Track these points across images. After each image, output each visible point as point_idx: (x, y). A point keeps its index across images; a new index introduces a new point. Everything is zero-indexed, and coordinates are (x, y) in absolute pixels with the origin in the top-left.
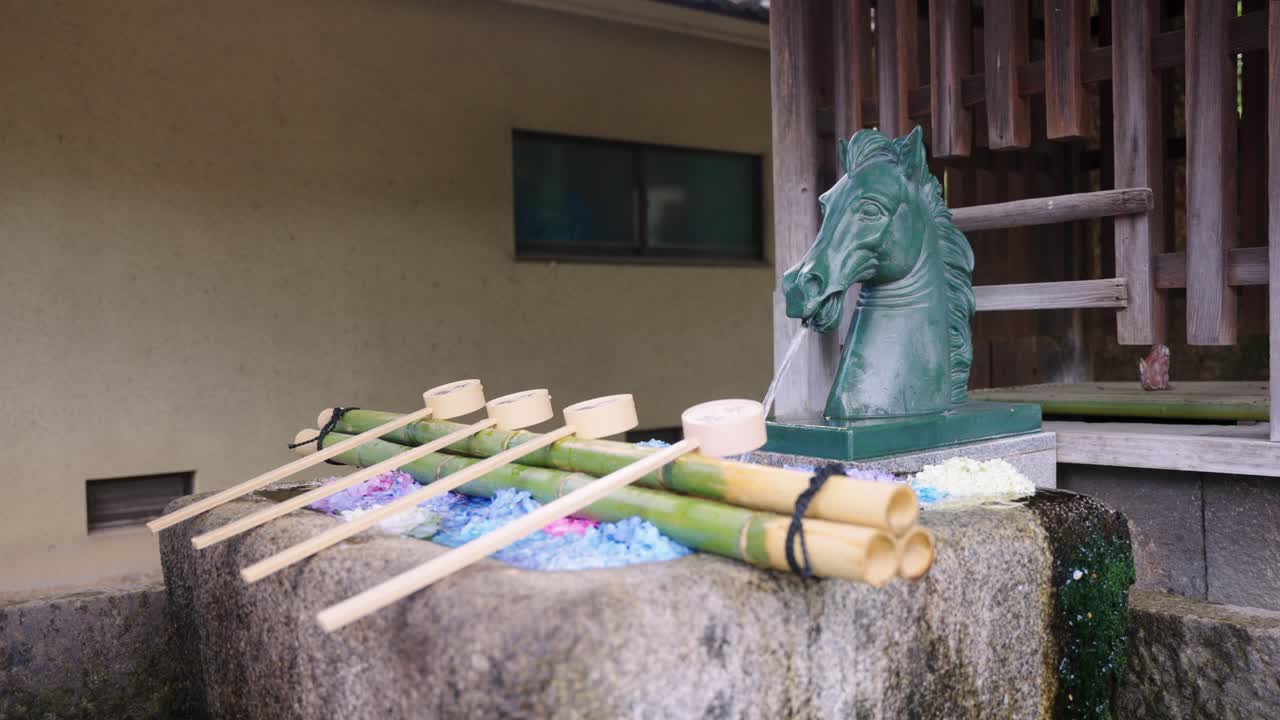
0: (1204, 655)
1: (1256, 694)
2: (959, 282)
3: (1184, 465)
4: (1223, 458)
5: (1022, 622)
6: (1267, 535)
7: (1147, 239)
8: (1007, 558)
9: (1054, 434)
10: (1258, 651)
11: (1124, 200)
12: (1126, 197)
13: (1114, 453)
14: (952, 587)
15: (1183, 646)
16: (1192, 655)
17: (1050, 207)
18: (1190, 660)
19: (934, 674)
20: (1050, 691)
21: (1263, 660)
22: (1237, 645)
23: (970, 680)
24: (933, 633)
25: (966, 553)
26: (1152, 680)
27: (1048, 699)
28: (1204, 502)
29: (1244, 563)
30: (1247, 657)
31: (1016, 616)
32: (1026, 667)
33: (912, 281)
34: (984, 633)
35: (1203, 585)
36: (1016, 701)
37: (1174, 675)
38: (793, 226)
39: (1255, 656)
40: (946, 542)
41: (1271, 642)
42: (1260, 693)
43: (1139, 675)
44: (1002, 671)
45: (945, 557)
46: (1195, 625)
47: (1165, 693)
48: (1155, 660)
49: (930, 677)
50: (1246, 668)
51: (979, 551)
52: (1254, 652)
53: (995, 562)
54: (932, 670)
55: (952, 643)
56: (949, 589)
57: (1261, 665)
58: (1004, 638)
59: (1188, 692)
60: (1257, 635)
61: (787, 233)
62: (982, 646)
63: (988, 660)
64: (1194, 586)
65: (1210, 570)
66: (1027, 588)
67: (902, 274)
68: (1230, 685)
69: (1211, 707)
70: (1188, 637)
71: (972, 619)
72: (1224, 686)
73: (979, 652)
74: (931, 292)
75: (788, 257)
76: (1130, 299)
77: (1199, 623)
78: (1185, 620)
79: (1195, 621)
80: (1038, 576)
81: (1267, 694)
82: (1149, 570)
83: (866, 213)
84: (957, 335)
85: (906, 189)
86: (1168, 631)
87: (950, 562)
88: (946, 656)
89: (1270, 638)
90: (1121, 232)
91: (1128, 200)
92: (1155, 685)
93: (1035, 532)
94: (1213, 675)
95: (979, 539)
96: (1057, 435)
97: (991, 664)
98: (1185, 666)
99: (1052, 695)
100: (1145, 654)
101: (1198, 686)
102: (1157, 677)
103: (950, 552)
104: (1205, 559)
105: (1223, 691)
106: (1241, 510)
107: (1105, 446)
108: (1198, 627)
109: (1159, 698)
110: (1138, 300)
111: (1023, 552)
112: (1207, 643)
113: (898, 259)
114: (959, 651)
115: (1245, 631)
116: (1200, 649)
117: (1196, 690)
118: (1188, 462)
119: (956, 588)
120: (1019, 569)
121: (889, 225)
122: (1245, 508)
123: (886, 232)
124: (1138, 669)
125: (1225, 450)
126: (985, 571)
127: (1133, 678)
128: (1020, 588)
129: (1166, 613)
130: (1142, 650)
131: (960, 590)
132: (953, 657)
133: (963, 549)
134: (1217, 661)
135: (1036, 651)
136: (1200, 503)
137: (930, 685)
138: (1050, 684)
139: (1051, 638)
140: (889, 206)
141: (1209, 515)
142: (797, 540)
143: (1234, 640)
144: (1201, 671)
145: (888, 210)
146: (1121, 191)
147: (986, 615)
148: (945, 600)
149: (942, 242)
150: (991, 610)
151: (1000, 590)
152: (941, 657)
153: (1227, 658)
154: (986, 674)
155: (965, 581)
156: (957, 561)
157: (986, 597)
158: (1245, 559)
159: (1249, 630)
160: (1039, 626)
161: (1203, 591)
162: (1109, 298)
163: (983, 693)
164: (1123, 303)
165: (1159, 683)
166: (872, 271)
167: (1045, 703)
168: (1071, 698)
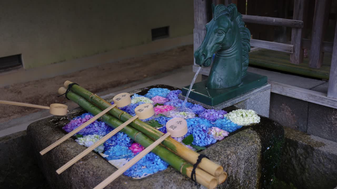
0: (302, 151)
1: (314, 162)
2: (246, 43)
3: (304, 99)
4: (314, 99)
5: (253, 164)
6: (324, 118)
7: (300, 35)
8: (249, 151)
9: (270, 85)
10: (316, 153)
11: (295, 24)
12: (296, 23)
13: (286, 92)
14: (234, 164)
15: (298, 148)
16: (299, 151)
17: (274, 21)
18: (299, 152)
19: (229, 184)
20: (259, 176)
21: (317, 155)
22: (311, 150)
23: (238, 182)
24: (229, 175)
25: (238, 154)
26: (289, 155)
27: (259, 178)
28: (309, 106)
29: (317, 124)
30: (313, 154)
31: (251, 163)
32: (253, 174)
33: (231, 49)
34: (242, 171)
35: (306, 127)
36: (250, 182)
37: (295, 154)
38: (199, 11)
39: (315, 154)
40: (233, 152)
41: (319, 151)
42: (315, 162)
43: (286, 153)
44: (247, 177)
45: (233, 157)
46: (301, 144)
47: (292, 158)
48: (290, 150)
49: (228, 185)
50: (312, 156)
51: (242, 152)
52: (315, 153)
53: (246, 153)
54: (228, 183)
55: (234, 176)
56: (233, 164)
57: (316, 156)
58: (247, 169)
59: (298, 159)
60: (316, 149)
61: (197, 12)
62: (242, 173)
63: (243, 176)
64: (304, 127)
65: (308, 124)
66: (254, 156)
67: (229, 48)
68: (308, 159)
69: (303, 163)
70: (299, 146)
71: (239, 169)
72: (307, 159)
73: (241, 175)
74: (237, 51)
75: (198, 19)
76: (294, 51)
77: (302, 143)
78: (299, 142)
79: (301, 143)
80: (258, 152)
81: (316, 163)
82: (293, 121)
83: (219, 33)
84: (245, 57)
85: (231, 24)
86: (295, 144)
87: (234, 158)
88: (232, 179)
89: (319, 150)
90: (293, 32)
91: (296, 24)
92: (290, 156)
93: (257, 141)
94: (304, 156)
95: (242, 149)
96: (271, 85)
97: (244, 176)
98: (298, 153)
99: (260, 177)
100: (288, 149)
101: (300, 158)
102: (291, 154)
103: (234, 155)
104: (307, 121)
105: (306, 160)
106: (318, 110)
107: (284, 90)
108: (302, 144)
109: (291, 159)
110: (296, 52)
111: (254, 148)
112: (304, 149)
113: (228, 44)
114: (235, 177)
115: (313, 148)
116: (302, 150)
117: (300, 159)
118: (305, 98)
119: (235, 163)
120: (252, 153)
121: (225, 37)
122: (319, 110)
123: (225, 38)
124: (286, 152)
125: (315, 97)
126: (243, 157)
127: (285, 153)
128: (253, 157)
129: (294, 140)
130: (288, 147)
131: (236, 164)
132: (234, 178)
133: (238, 153)
134: (306, 153)
135: (256, 169)
136: (308, 106)
137: (228, 187)
138: (259, 175)
139: (260, 165)
140: (225, 31)
141: (310, 110)
142: (194, 175)
143: (310, 149)
144: (301, 155)
145: (225, 32)
146: (294, 20)
147: (243, 166)
148: (232, 167)
149: (241, 33)
150: (244, 164)
151: (247, 159)
152: (231, 180)
153: (308, 153)
154: (243, 179)
155: (238, 161)
156: (236, 157)
157: (243, 162)
158: (317, 123)
159: (314, 147)
160: (257, 164)
161: (306, 128)
162: (289, 51)
163: (242, 183)
164: (292, 52)
165: (291, 156)
166: (220, 48)
167: (258, 180)
168: (265, 176)
